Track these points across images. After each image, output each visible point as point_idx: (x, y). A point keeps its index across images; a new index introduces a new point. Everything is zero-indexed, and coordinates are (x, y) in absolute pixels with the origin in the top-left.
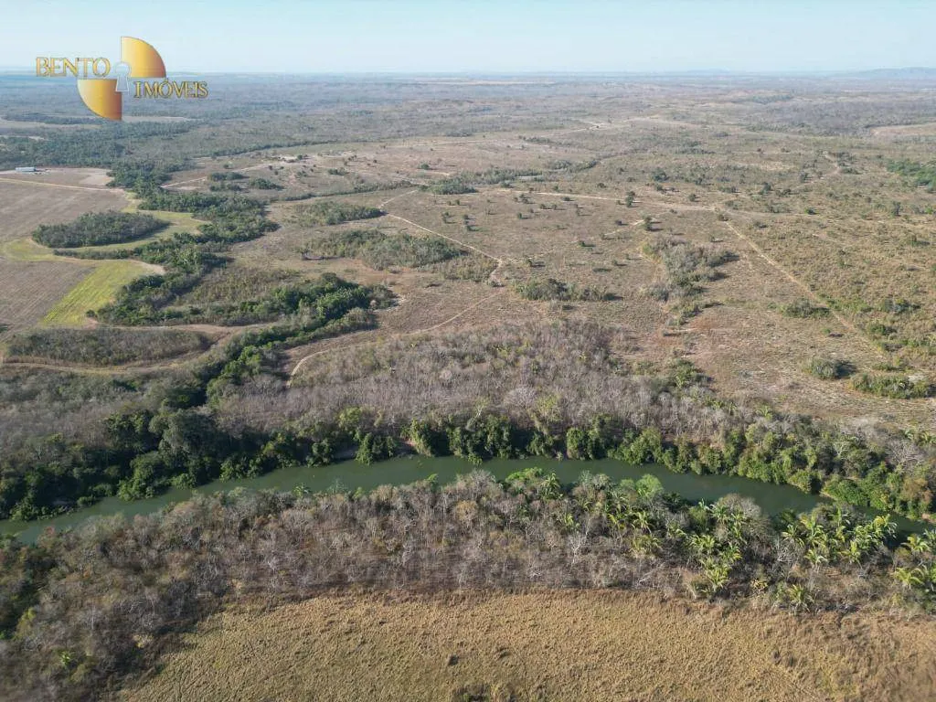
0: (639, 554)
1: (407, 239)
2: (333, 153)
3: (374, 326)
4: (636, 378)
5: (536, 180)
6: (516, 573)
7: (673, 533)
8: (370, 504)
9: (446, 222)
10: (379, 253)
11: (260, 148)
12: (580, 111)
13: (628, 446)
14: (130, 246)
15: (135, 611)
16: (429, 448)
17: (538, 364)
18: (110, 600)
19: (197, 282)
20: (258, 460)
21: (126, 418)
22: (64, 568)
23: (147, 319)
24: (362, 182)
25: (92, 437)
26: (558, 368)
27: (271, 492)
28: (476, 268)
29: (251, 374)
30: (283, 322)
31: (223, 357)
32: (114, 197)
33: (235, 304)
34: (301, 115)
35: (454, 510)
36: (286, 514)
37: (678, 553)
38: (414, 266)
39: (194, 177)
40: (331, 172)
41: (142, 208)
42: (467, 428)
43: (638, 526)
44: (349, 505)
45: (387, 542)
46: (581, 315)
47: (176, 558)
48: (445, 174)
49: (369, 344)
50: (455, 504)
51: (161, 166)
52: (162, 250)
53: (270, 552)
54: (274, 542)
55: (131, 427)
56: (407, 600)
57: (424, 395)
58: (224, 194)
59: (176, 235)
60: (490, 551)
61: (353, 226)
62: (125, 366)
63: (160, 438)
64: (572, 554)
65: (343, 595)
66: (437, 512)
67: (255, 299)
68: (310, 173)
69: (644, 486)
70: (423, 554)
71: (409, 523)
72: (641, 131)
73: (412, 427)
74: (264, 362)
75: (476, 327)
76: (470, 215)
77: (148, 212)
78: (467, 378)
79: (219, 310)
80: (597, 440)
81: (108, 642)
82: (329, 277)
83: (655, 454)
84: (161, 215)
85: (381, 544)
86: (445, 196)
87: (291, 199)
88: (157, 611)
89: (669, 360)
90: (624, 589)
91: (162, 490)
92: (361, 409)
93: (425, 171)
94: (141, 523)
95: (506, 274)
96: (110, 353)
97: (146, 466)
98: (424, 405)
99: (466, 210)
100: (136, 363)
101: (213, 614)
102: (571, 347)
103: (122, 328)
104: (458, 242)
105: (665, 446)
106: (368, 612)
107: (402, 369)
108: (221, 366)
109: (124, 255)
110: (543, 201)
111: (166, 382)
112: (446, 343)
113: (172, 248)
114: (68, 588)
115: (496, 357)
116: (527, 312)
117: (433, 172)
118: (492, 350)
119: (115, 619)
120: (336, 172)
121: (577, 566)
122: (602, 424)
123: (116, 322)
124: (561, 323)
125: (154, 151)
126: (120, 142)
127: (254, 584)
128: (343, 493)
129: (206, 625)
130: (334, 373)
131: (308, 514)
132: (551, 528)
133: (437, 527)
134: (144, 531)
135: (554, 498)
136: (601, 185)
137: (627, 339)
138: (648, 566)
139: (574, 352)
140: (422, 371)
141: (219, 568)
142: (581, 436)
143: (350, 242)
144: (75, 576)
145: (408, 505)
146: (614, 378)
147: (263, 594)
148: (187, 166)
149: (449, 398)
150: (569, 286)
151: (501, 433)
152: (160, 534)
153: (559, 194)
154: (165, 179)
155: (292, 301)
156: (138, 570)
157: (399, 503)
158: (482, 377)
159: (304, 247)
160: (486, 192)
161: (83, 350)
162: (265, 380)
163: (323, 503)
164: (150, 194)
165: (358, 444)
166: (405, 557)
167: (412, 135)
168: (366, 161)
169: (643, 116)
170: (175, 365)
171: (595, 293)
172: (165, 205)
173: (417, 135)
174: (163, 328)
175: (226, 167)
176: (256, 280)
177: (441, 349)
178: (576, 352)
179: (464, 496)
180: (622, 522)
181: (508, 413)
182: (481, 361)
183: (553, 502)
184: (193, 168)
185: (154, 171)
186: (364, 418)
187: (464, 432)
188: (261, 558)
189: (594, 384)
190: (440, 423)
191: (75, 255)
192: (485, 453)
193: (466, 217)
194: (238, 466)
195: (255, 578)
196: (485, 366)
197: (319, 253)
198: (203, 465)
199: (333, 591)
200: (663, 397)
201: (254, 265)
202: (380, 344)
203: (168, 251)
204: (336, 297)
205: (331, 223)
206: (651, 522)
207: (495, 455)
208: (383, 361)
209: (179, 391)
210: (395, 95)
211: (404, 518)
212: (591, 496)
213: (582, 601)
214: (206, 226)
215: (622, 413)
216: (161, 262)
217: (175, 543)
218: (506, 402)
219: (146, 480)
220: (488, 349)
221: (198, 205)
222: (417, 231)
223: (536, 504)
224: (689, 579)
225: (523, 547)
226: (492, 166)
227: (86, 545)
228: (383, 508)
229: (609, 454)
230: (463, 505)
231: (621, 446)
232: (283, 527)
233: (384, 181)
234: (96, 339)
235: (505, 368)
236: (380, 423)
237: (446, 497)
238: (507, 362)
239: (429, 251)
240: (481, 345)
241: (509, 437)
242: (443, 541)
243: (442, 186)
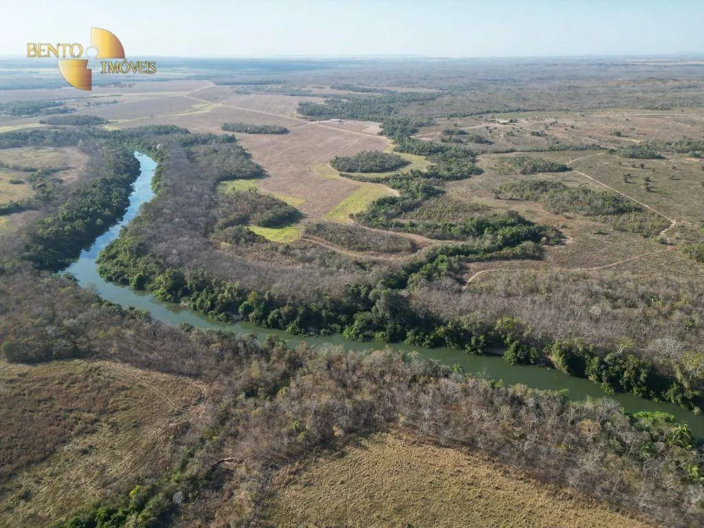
1: (586, 192)
2: (538, 119)
3: (539, 258)
6: (626, 497)
8: (507, 395)
9: (626, 182)
10: (558, 200)
11: (483, 113)
14: (383, 175)
15: (337, 411)
16: (567, 367)
17: (693, 321)
18: (326, 399)
19: (418, 205)
20: (432, 337)
21: (357, 286)
22: (306, 370)
23: (382, 225)
24: (558, 143)
25: (336, 293)
27: (436, 362)
28: (648, 225)
29: (440, 275)
30: (470, 242)
31: (424, 259)
32: (380, 142)
33: (439, 224)
34: (520, 89)
35: (578, 424)
36: (443, 381)
38: (587, 215)
39: (432, 131)
40: (533, 134)
41: (396, 151)
42: (606, 360)
44: (490, 390)
45: (515, 428)
47: (368, 385)
48: (635, 141)
49: (533, 271)
50: (579, 419)
51: (414, 121)
52: (401, 180)
53: (427, 404)
54: (430, 398)
55: (359, 293)
56: (522, 479)
57: (571, 322)
58: (449, 145)
59: (412, 171)
60: (604, 469)
61: (541, 177)
62: (363, 253)
63: (374, 304)
65: (472, 455)
66: (562, 420)
67: (454, 223)
68: (516, 133)
70: (543, 449)
71: (535, 420)
73: (555, 346)
74: (450, 268)
75: (636, 276)
76: (651, 178)
77: (398, 154)
78: (615, 318)
79: (428, 227)
81: (319, 425)
82: (512, 214)
84: (406, 156)
85: (510, 428)
86: (631, 160)
87: (497, 152)
88: (350, 416)
91: (368, 338)
92: (515, 321)
93: (616, 138)
94: (352, 356)
95: (678, 234)
96: (357, 243)
97: (362, 320)
98: (570, 331)
99: (648, 174)
100: (370, 252)
101: (382, 432)
103: (367, 228)
104: (635, 201)
106: (488, 476)
107: (557, 296)
108: (421, 265)
109: (378, 181)
111: (385, 269)
112: (601, 283)
113: (408, 179)
114: (305, 383)
115: (649, 306)
116: (692, 272)
117: (624, 139)
118: (647, 299)
119: (326, 412)
120: (538, 134)
121: (692, 515)
123: (364, 224)
125: (411, 113)
126: (391, 105)
127: (411, 422)
128: (488, 380)
129: (376, 437)
130: (500, 287)
131: (458, 387)
132: (672, 471)
133: (560, 431)
134: (353, 362)
135: (682, 446)
140: (574, 303)
141: (391, 402)
143: (536, 189)
144: (310, 376)
145: (538, 406)
147: (417, 431)
148: (430, 124)
149: (594, 331)
151: (638, 373)
152: (361, 366)
154: (414, 131)
155: (480, 228)
156: (344, 386)
157: (531, 402)
158: (631, 320)
159: (498, 189)
160: (673, 159)
161: (343, 238)
162: (448, 282)
163: (471, 382)
164: (402, 141)
165: (506, 347)
166: (526, 446)
167: (611, 107)
168: (564, 126)
170: (392, 258)
172: (409, 150)
173: (615, 107)
174: (391, 233)
175: (456, 125)
176: (458, 208)
177: (597, 288)
179: (591, 415)
181: (650, 358)
182: (634, 306)
183: (679, 449)
184: (433, 125)
185: (408, 126)
186: (515, 328)
187: (601, 362)
188: (420, 406)
190: (581, 349)
191: (351, 177)
192: (618, 385)
193: (648, 180)
194: (417, 337)
195: (414, 418)
196: (636, 312)
197: (509, 195)
198: (395, 329)
199: (465, 449)
201: (459, 198)
202: (541, 273)
203: (404, 181)
204: (514, 229)
205: (524, 173)
207: (628, 390)
208: (542, 287)
209: (391, 276)
210: (603, 74)
211: (533, 415)
214: (432, 167)
216: (399, 188)
217: (369, 376)
218: (650, 347)
219: (360, 329)
220: (642, 297)
221: (431, 151)
222: (597, 186)
223: (661, 445)
225: (638, 477)
226: (685, 137)
227: (319, 359)
228: (517, 402)
230: (587, 423)
232: (439, 389)
233: (577, 143)
234: (351, 233)
235: (657, 317)
236: (528, 335)
237: (573, 411)
238: (660, 313)
239: (604, 204)
240: (637, 292)
241: (645, 378)
242: (562, 445)
243: (630, 151)
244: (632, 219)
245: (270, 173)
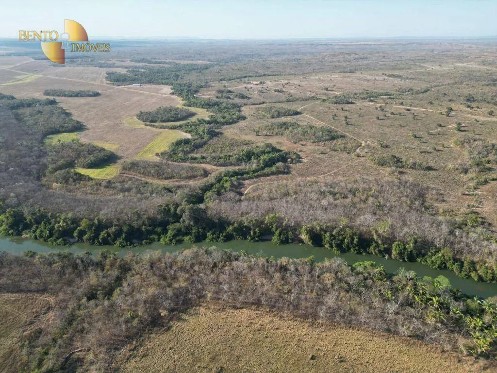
0: (431, 321)
1: (311, 127)
2: (278, 81)
3: (288, 173)
4: (441, 218)
5: (390, 98)
6: (354, 318)
7: (455, 313)
8: (277, 265)
9: (334, 119)
10: (296, 134)
11: (242, 77)
12: (422, 59)
13: (431, 257)
14: (178, 124)
15: (162, 298)
16: (311, 241)
17: (380, 203)
18: (152, 291)
19: (205, 143)
20: (224, 234)
21: (167, 205)
22: (134, 272)
23: (181, 159)
24: (291, 96)
25: (152, 212)
26: (391, 207)
27: (229, 251)
28: (349, 146)
29: (226, 191)
30: (243, 167)
31: (214, 181)
32: (173, 99)
33: (222, 155)
34: (264, 61)
35: (322, 277)
36: (235, 263)
37: (457, 326)
38: (313, 143)
39: (209, 91)
40: (276, 91)
41: (184, 105)
42: (334, 233)
43: (432, 305)
44: (266, 264)
45: (284, 287)
46: (410, 177)
47: (182, 276)
48: (337, 93)
49: (284, 182)
50: (322, 274)
51: (195, 84)
52: (191, 126)
53: (225, 281)
54: (227, 277)
55: (169, 210)
56: (291, 320)
57: (311, 212)
58: (221, 100)
59: (198, 119)
60: (340, 303)
61: (284, 119)
62: (169, 181)
63: (181, 217)
64: (388, 314)
65: (259, 311)
66: (312, 276)
67: (231, 154)
68: (265, 91)
69: (439, 282)
70: (302, 297)
71: (296, 279)
72: (460, 72)
73: (303, 229)
74: (232, 185)
75: (345, 178)
76: (348, 116)
77: (187, 108)
78: (336, 206)
79: (214, 158)
80: (411, 251)
81: (148, 310)
82: (268, 145)
83: (448, 265)
84: (193, 109)
85: (281, 288)
86: (336, 105)
87: (254, 104)
88: (171, 300)
89: (464, 210)
90: (418, 339)
91: (180, 242)
92: (277, 215)
93: (326, 92)
94: (169, 256)
95: (366, 150)
96: (163, 174)
97: (174, 230)
98: (311, 218)
99: (346, 114)
100: (175, 180)
101: (196, 306)
102: (401, 195)
103: (170, 163)
104: (340, 131)
105: (455, 260)
106: (271, 322)
107: (301, 197)
108: (212, 185)
109: (174, 128)
110: (393, 110)
111: (186, 190)
112: (326, 185)
113: (196, 125)
114: (135, 281)
115: (355, 196)
116: (376, 173)
117: (329, 92)
118: (353, 192)
119: (152, 300)
120: (279, 91)
121: (391, 320)
122: (416, 242)
123: (167, 159)
124: (396, 181)
125: (192, 78)
126: (178, 73)
127: (216, 296)
128: (264, 257)
129: (192, 311)
130: (265, 195)
131: (245, 265)
132: (377, 296)
133: (312, 284)
134: (170, 260)
135: (381, 280)
136: (431, 103)
137: (438, 194)
138: (436, 329)
139: (402, 198)
140: (311, 199)
141: (201, 284)
142: (401, 248)
143: (281, 128)
144: (138, 277)
145: (297, 270)
146: (426, 216)
147: (220, 301)
148: (207, 86)
149: (325, 216)
150: (404, 160)
151: (353, 239)
152: (176, 263)
153: (404, 107)
154: (196, 92)
155: (249, 156)
156: (165, 279)
157: (292, 268)
158: (345, 206)
159: (257, 129)
160: (359, 104)
161: (153, 171)
162: (232, 195)
163: (253, 260)
164: (188, 99)
165: (273, 234)
166: (292, 297)
167: (321, 72)
168: (295, 85)
169: (463, 63)
170: (191, 182)
171: (420, 165)
172: (194, 105)
173: (323, 72)
174: (188, 164)
175: (225, 86)
176: (233, 144)
177: (324, 188)
178: (404, 199)
179: (329, 270)
180: (422, 301)
181: (358, 229)
182: (346, 197)
183: (380, 282)
184: (209, 86)
185: (192, 88)
186: (278, 220)
187: (331, 235)
188: (220, 283)
189: (413, 218)
190: (318, 229)
191: (153, 126)
192: (343, 249)
193: (346, 117)
194: (215, 236)
195: (217, 293)
196: (348, 201)
197: (265, 132)
198: (199, 232)
199: (254, 307)
200: (457, 232)
201: (232, 136)
202: (290, 182)
203: (193, 127)
204: (270, 155)
205: (273, 117)
206: (441, 304)
207: (348, 251)
208: (291, 191)
209: (192, 196)
210: (314, 51)
211: (294, 276)
212: (404, 282)
213: (392, 342)
214: (212, 116)
215: (430, 238)
216: (190, 132)
217: (182, 269)
218: (358, 222)
219: (173, 236)
220: (350, 191)
221: (210, 105)
222: (317, 124)
223: (370, 282)
224: (462, 342)
225: (359, 304)
226: (364, 90)
227: (144, 263)
228: (283, 269)
229: (419, 260)
230: (327, 275)
231: (426, 257)
232: (232, 269)
233: (303, 96)
234: (158, 167)
235: (359, 203)
236: (286, 224)
237: (318, 269)
238: (361, 200)
239: (323, 135)
240: (347, 189)
241: (357, 242)
242: (314, 292)
243: (334, 100)
244: (340, 143)
245: (89, 126)
